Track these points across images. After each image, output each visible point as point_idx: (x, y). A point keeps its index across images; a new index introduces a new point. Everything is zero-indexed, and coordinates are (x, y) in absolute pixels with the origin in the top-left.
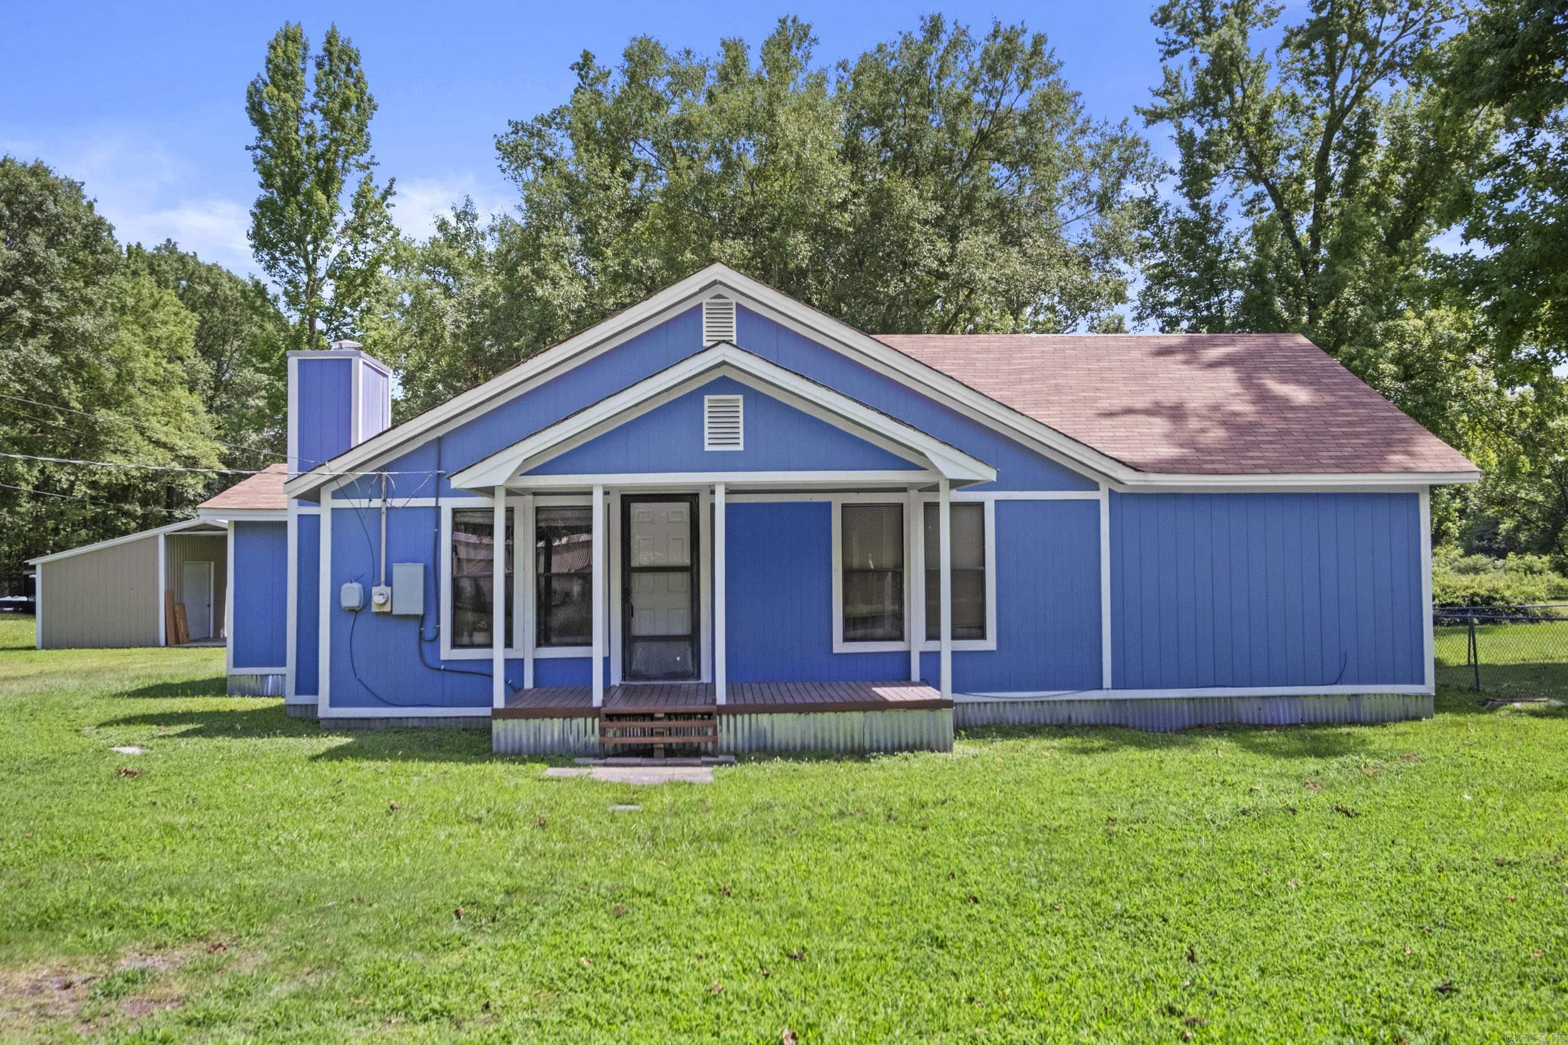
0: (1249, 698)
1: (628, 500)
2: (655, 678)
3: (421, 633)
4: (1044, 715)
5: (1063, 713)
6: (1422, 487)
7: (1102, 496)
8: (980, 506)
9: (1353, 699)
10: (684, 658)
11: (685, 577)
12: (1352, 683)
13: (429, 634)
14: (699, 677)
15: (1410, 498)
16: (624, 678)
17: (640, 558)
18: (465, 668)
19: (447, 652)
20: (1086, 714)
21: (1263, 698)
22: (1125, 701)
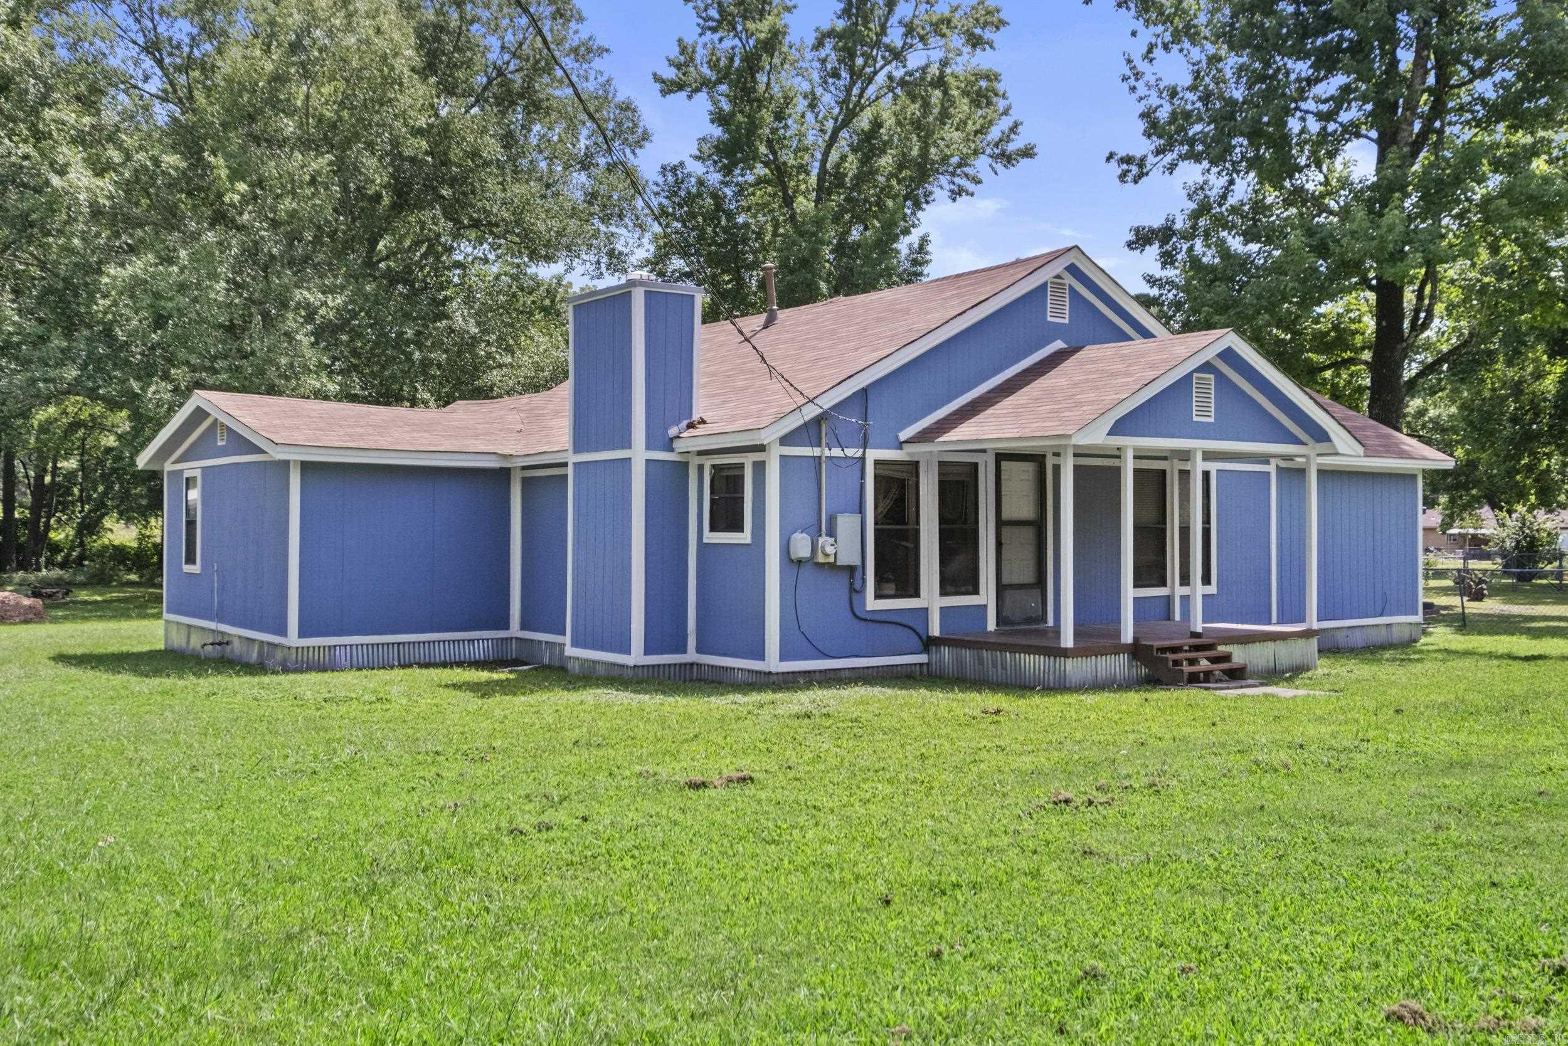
0: (1343, 628)
1: (998, 458)
2: (1019, 624)
3: (851, 584)
7: (1272, 469)
8: (1207, 474)
9: (1389, 628)
10: (1037, 605)
12: (1387, 615)
13: (857, 586)
14: (1046, 622)
15: (1413, 477)
16: (998, 624)
18: (884, 618)
19: (872, 604)
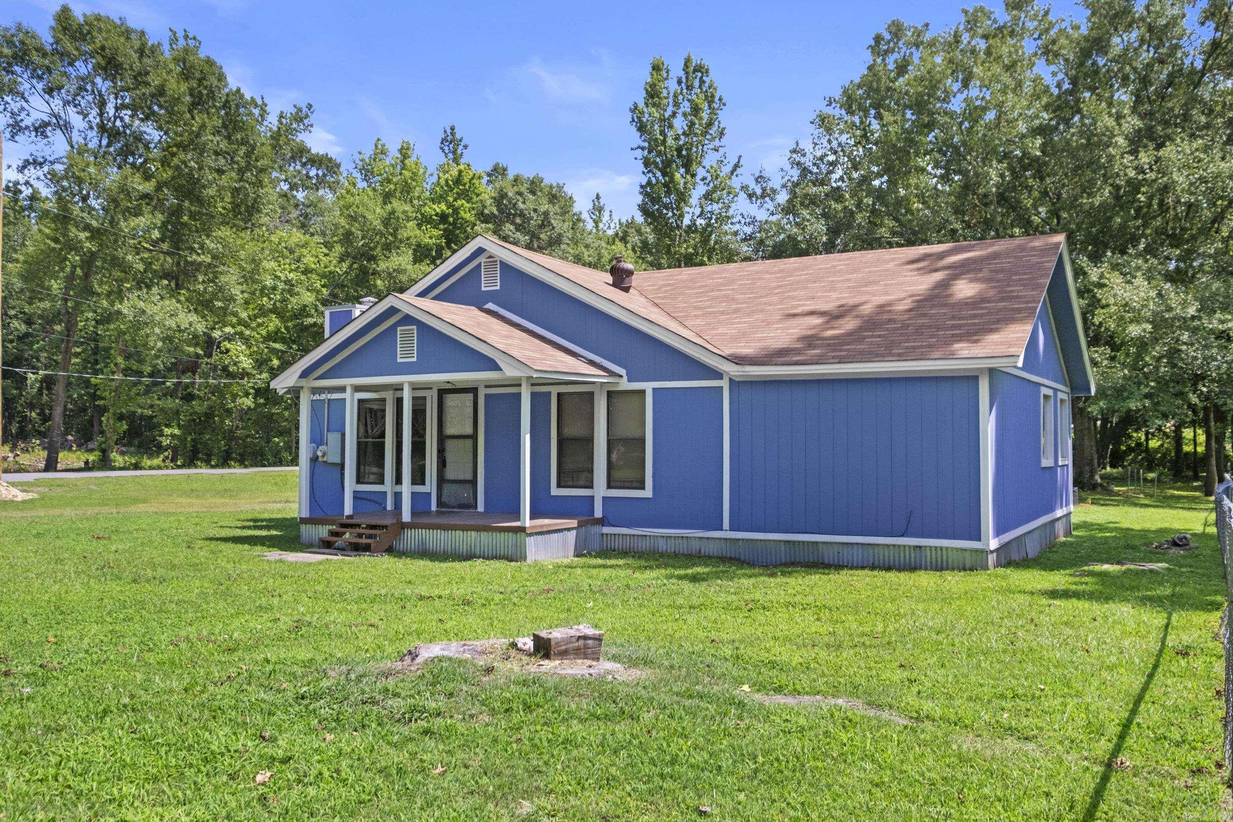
0: (831, 543)
1: (442, 393)
2: (453, 507)
3: (342, 474)
4: (683, 547)
5: (695, 546)
6: (981, 370)
7: (724, 384)
8: (643, 392)
9: (918, 551)
10: (469, 495)
11: (469, 442)
12: (917, 536)
14: (476, 508)
15: (972, 379)
16: (438, 506)
17: (450, 430)
18: (363, 496)
20: (711, 549)
21: (843, 544)
22: (739, 540)
